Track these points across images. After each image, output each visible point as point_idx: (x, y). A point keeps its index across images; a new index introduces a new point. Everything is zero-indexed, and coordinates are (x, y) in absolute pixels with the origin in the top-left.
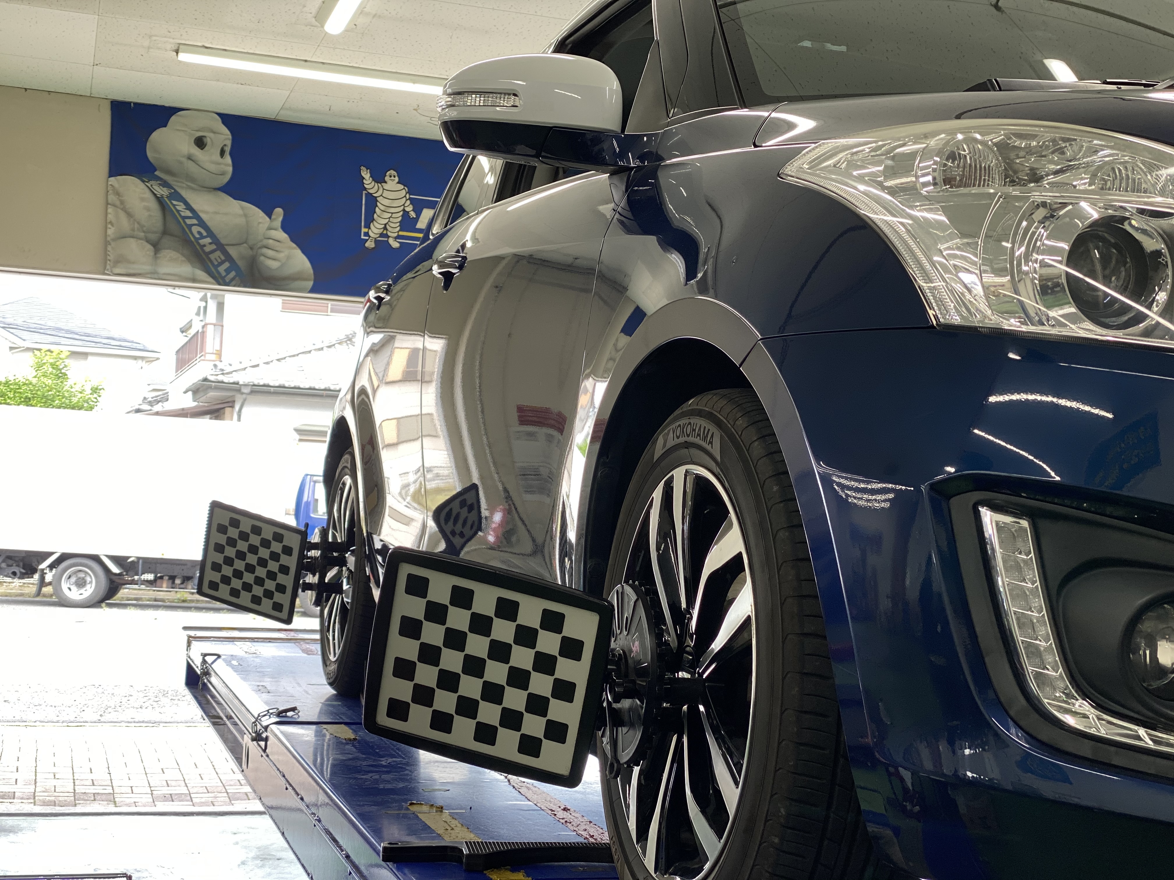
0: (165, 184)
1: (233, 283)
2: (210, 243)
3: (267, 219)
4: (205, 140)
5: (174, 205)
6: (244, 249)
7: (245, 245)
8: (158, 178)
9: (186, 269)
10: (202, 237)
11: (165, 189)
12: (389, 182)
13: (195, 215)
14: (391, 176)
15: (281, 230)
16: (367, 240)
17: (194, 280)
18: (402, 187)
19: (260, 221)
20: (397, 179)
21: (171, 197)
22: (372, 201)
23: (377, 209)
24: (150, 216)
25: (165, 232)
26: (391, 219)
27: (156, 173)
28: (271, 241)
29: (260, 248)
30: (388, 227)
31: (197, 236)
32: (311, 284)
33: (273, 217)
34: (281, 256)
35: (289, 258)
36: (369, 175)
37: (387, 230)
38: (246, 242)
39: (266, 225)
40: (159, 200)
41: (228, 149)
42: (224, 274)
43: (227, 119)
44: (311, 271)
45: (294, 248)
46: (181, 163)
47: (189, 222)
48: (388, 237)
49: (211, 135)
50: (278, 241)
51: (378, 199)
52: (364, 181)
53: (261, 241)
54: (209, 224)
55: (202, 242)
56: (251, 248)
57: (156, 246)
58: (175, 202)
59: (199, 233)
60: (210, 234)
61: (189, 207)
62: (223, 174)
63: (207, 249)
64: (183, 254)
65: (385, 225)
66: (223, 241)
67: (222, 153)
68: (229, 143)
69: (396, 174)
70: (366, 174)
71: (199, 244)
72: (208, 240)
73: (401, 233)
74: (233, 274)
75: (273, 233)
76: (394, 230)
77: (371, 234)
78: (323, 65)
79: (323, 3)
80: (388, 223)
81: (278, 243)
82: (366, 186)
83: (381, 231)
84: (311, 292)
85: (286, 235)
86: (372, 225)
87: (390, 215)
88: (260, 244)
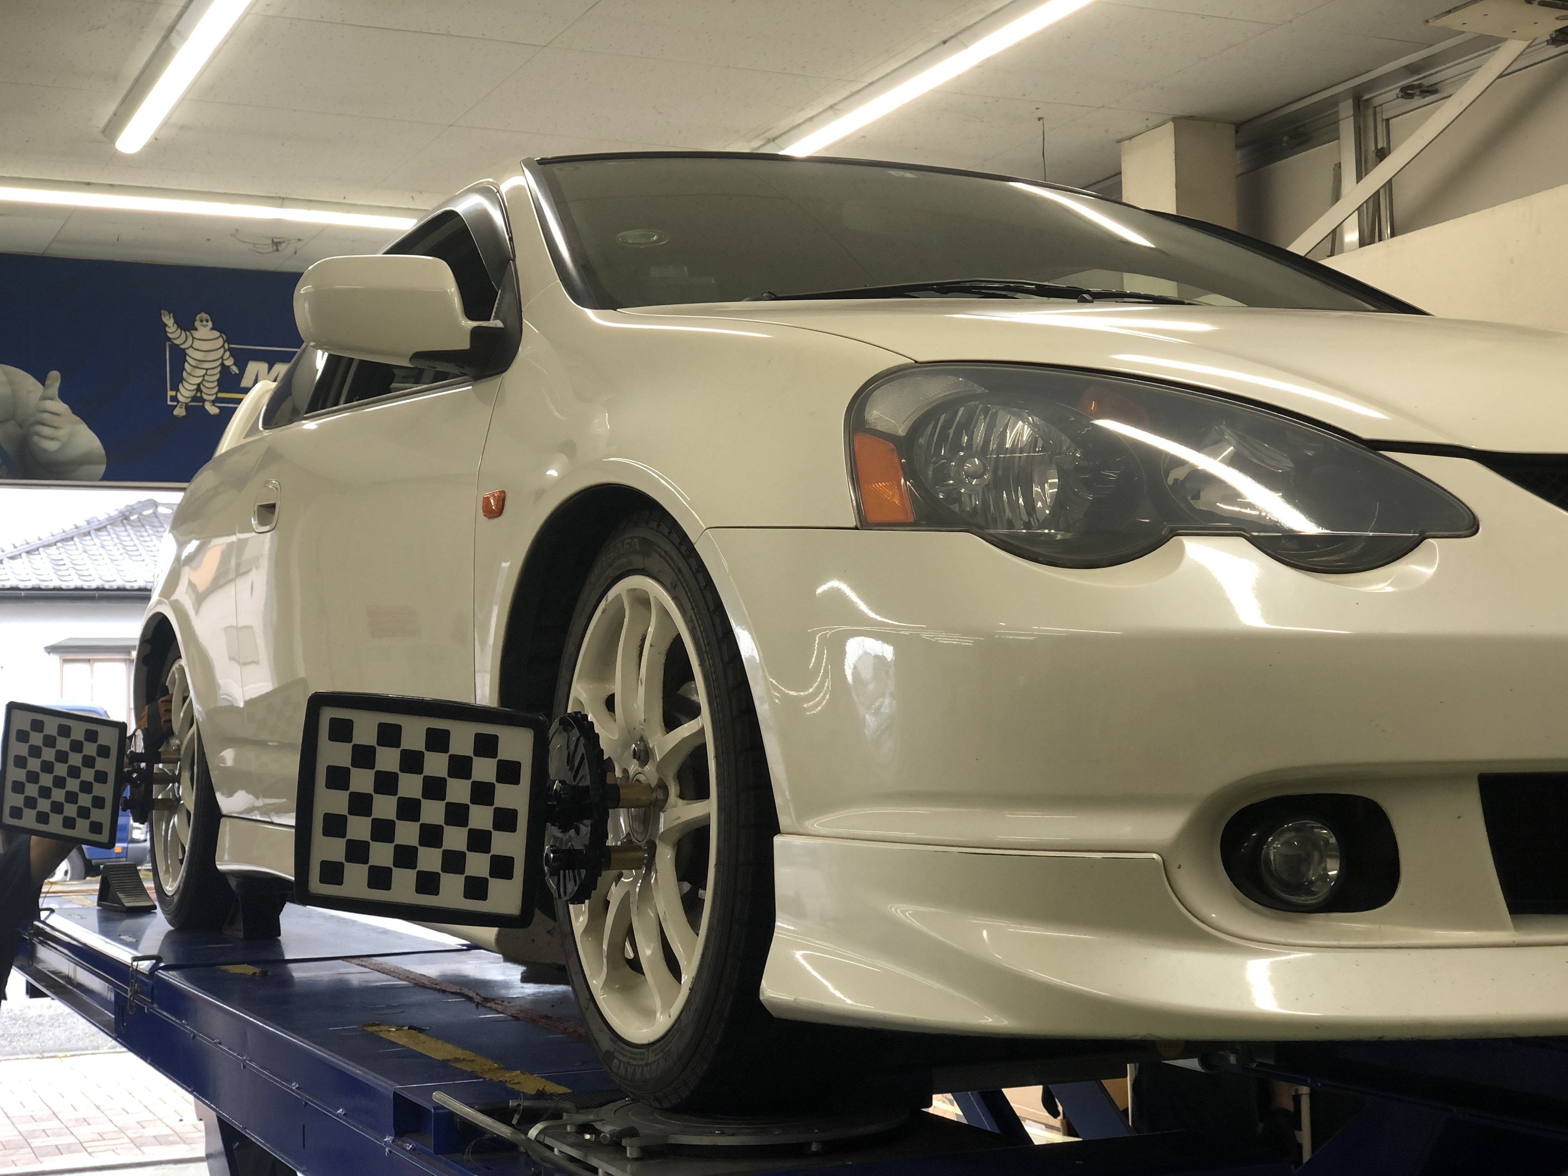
3: (40, 386)
6: (10, 428)
7: (12, 422)
12: (201, 329)
14: (202, 321)
15: (58, 398)
16: (176, 406)
18: (218, 334)
19: (31, 388)
20: (210, 324)
22: (180, 356)
23: (187, 366)
26: (206, 378)
28: (46, 416)
29: (33, 424)
30: (202, 387)
32: (103, 468)
33: (47, 382)
34: (60, 433)
35: (71, 435)
36: (172, 321)
37: (201, 392)
38: (12, 418)
39: (39, 395)
44: (103, 452)
45: (78, 422)
48: (204, 401)
50: (57, 415)
51: (187, 351)
52: (167, 329)
53: (33, 415)
56: (21, 426)
65: (199, 385)
69: (208, 317)
70: (169, 321)
73: (220, 395)
75: (49, 404)
76: (210, 391)
77: (180, 397)
78: (112, 188)
79: (115, 114)
80: (201, 382)
81: (56, 417)
82: (170, 336)
83: (194, 393)
84: (104, 478)
85: (66, 406)
86: (180, 386)
87: (203, 372)
88: (32, 420)
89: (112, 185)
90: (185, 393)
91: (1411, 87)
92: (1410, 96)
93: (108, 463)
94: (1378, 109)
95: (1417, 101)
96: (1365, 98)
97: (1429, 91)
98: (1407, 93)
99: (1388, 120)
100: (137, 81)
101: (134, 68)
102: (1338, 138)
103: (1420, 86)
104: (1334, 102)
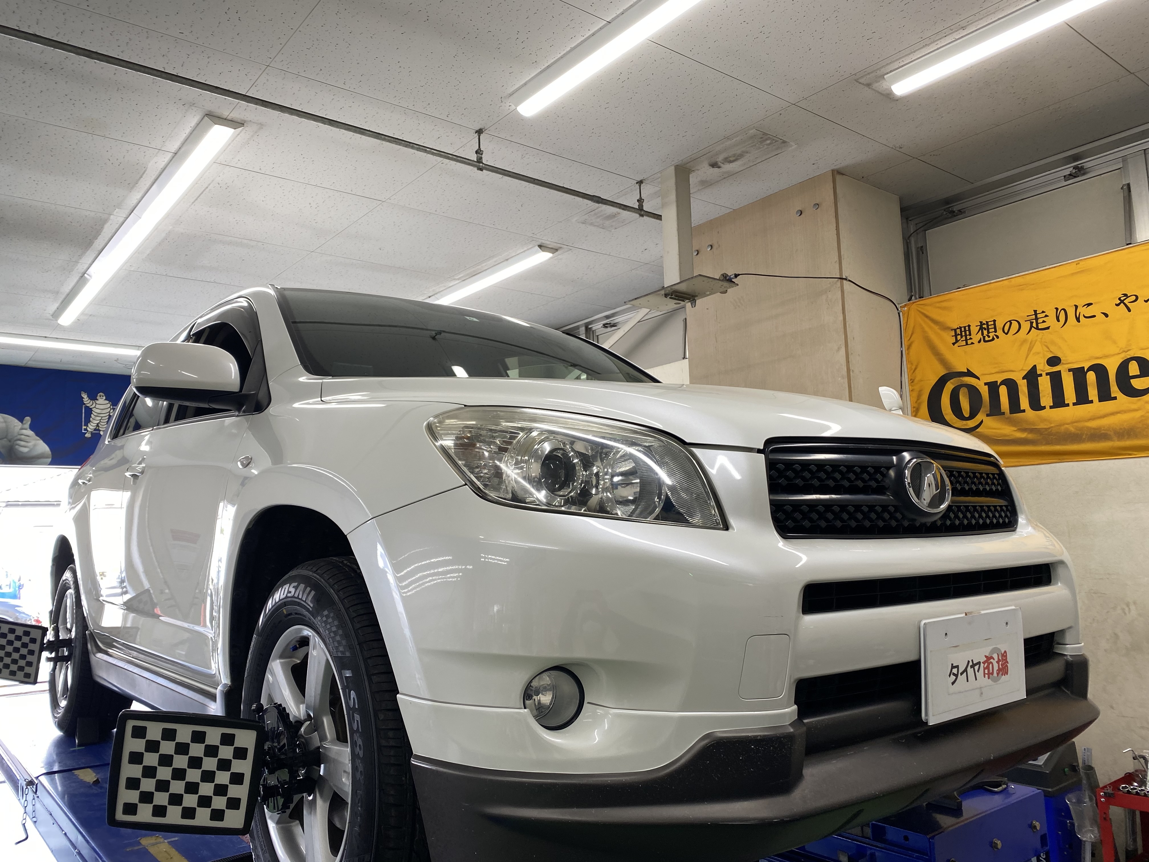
3: (20, 423)
6: (4, 442)
7: (5, 439)
12: (100, 400)
14: (100, 396)
15: (29, 429)
16: (86, 433)
18: (108, 402)
19: (15, 425)
20: (104, 398)
22: (89, 411)
23: (92, 415)
26: (101, 420)
28: (23, 437)
29: (16, 440)
30: (99, 425)
32: (50, 460)
33: (24, 422)
34: (29, 444)
35: (35, 445)
36: (86, 396)
37: (99, 427)
38: (6, 438)
39: (20, 427)
44: (50, 453)
45: (38, 440)
48: (100, 431)
50: (28, 436)
51: (93, 409)
52: (84, 400)
53: (16, 436)
56: (10, 441)
65: (98, 424)
69: (104, 395)
70: (85, 396)
75: (24, 432)
76: (103, 427)
77: (88, 429)
78: (57, 339)
79: (58, 308)
80: (99, 423)
81: (28, 437)
82: (84, 402)
83: (95, 427)
84: (49, 464)
85: (33, 432)
86: (89, 424)
87: (101, 418)
88: (15, 438)
89: (57, 338)
90: (91, 427)
91: (607, 324)
92: (607, 327)
93: (52, 459)
94: (594, 332)
95: (609, 329)
96: (589, 327)
97: (614, 325)
98: (605, 326)
99: (598, 336)
100: (68, 295)
101: (66, 289)
103: (610, 323)
104: (578, 328)
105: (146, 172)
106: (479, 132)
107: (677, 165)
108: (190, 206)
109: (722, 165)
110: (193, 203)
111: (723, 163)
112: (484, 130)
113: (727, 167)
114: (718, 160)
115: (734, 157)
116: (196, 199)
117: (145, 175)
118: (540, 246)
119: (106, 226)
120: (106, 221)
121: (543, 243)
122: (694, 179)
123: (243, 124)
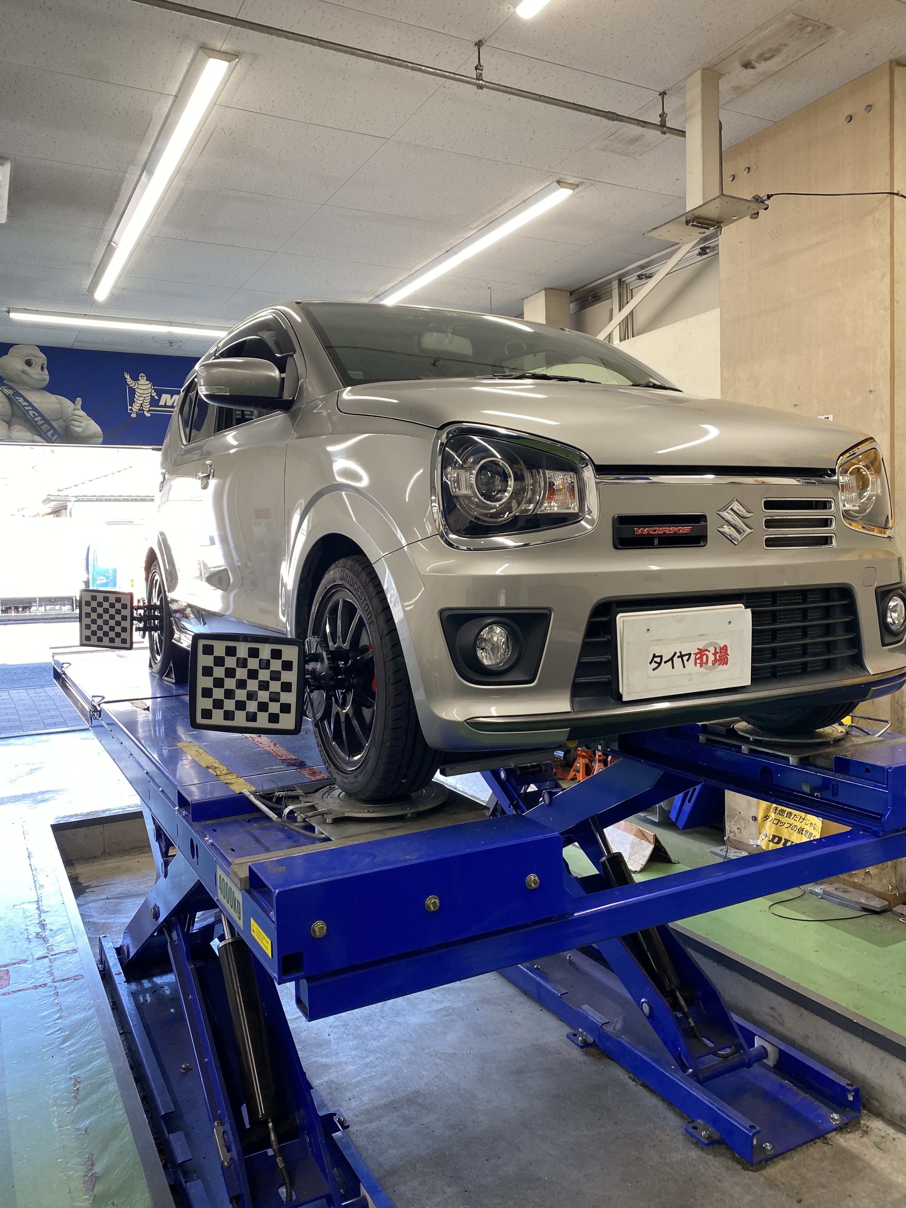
0: (10, 388)
1: (57, 441)
2: (41, 420)
3: (73, 404)
4: (31, 361)
5: (17, 400)
6: (60, 422)
7: (61, 420)
8: (5, 385)
9: (28, 435)
10: (36, 417)
11: (10, 391)
12: (141, 380)
13: (30, 404)
14: (142, 377)
15: (81, 410)
16: (132, 413)
17: (34, 442)
18: (149, 382)
19: (69, 405)
20: (145, 378)
21: (14, 395)
22: (133, 391)
23: (136, 396)
24: (3, 406)
25: (14, 415)
26: (144, 401)
27: (4, 382)
28: (76, 417)
29: (70, 421)
30: (143, 405)
31: (33, 416)
32: (102, 439)
33: (76, 403)
34: (82, 424)
35: (87, 425)
36: (129, 377)
37: (143, 407)
38: (61, 418)
39: (73, 408)
40: (8, 397)
41: (45, 366)
42: (50, 437)
43: (43, 349)
44: (101, 432)
45: (90, 420)
46: (18, 375)
47: (26, 408)
48: (144, 411)
49: (35, 358)
50: (80, 416)
51: (135, 390)
53: (70, 417)
54: (38, 409)
55: (36, 419)
56: (65, 421)
57: (9, 424)
58: (17, 398)
59: (33, 414)
60: (40, 414)
61: (26, 400)
62: (44, 380)
63: (39, 423)
64: (25, 427)
65: (141, 404)
66: (48, 418)
67: (42, 368)
68: (46, 362)
69: (144, 375)
71: (34, 420)
72: (39, 418)
73: (151, 408)
74: (56, 436)
75: (77, 412)
76: (146, 407)
77: (133, 409)
78: (96, 317)
79: (92, 282)
81: (80, 418)
82: (128, 383)
83: (139, 408)
84: (101, 444)
85: (84, 413)
86: (133, 404)
88: (70, 419)
90: (136, 407)
91: (641, 275)
92: (642, 279)
93: (104, 439)
94: (628, 285)
95: (644, 281)
96: (623, 280)
97: (647, 276)
98: (640, 277)
99: (632, 290)
100: (99, 266)
101: (96, 262)
102: (612, 298)
103: (645, 274)
104: (610, 282)
105: (152, 121)
106: (479, 44)
107: (704, 69)
108: (199, 157)
109: (756, 65)
110: (201, 154)
111: (758, 62)
112: (484, 42)
113: (762, 67)
114: (751, 58)
115: (770, 52)
116: (203, 149)
117: (151, 124)
118: (559, 182)
119: (124, 186)
120: (121, 181)
121: (562, 178)
122: (724, 85)
123: (238, 56)
